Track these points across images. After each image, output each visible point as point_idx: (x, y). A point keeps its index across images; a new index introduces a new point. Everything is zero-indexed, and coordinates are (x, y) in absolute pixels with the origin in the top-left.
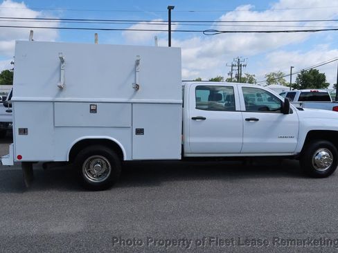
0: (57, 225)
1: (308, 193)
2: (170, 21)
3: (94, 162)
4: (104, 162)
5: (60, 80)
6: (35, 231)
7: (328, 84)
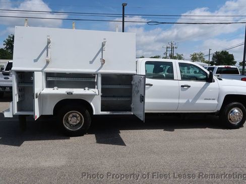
0: (46, 161)
1: (226, 140)
2: (123, 14)
3: (71, 116)
4: (78, 115)
5: (47, 55)
6: (30, 165)
7: (235, 62)
